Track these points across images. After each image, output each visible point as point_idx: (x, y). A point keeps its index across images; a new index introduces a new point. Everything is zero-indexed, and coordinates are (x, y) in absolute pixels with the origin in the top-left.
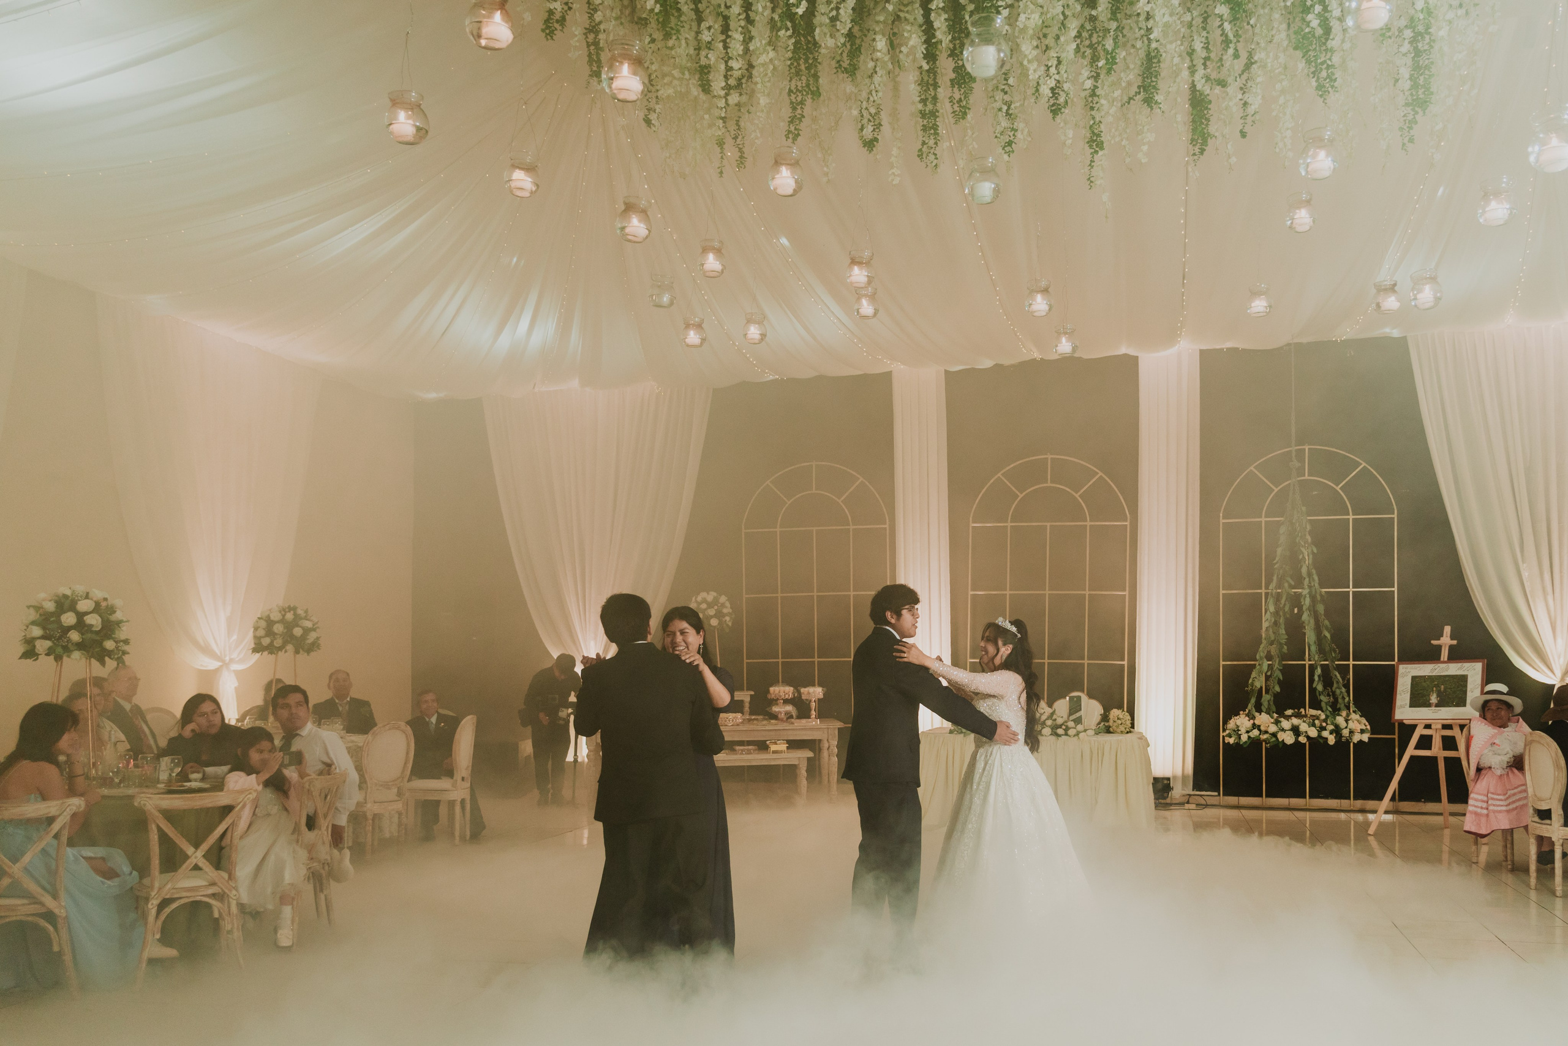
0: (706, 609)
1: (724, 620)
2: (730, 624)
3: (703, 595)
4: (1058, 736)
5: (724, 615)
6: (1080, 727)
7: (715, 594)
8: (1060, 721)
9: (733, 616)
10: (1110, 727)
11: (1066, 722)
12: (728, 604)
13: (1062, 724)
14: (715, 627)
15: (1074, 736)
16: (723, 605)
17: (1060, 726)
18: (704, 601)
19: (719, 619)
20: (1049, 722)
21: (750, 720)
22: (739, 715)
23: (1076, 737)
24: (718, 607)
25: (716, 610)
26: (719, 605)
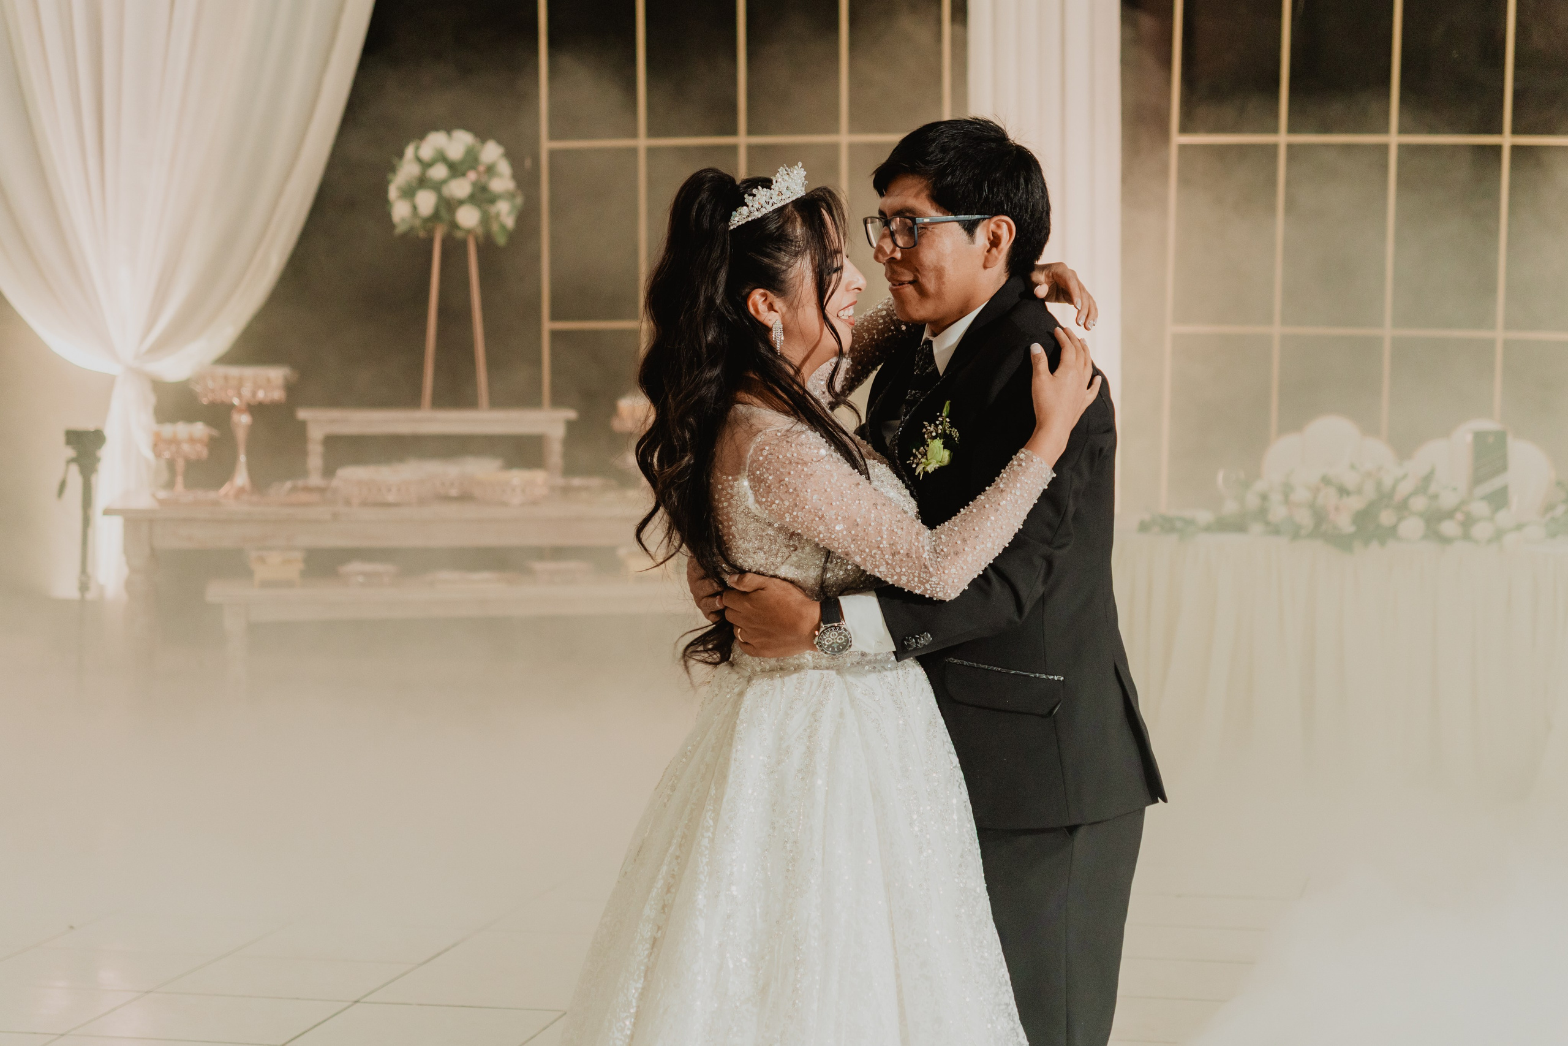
0: (444, 182)
1: (492, 211)
2: (510, 222)
3: (435, 142)
4: (1444, 540)
5: (493, 199)
6: (1504, 518)
7: (466, 138)
8: (1448, 500)
9: (519, 200)
11: (1463, 503)
12: (503, 168)
13: (1456, 509)
14: (469, 231)
15: (1490, 541)
16: (491, 170)
17: (1449, 515)
18: (441, 157)
19: (480, 208)
20: (1419, 503)
21: (566, 490)
22: (538, 476)
23: (1494, 546)
24: (479, 173)
25: (475, 184)
26: (481, 168)
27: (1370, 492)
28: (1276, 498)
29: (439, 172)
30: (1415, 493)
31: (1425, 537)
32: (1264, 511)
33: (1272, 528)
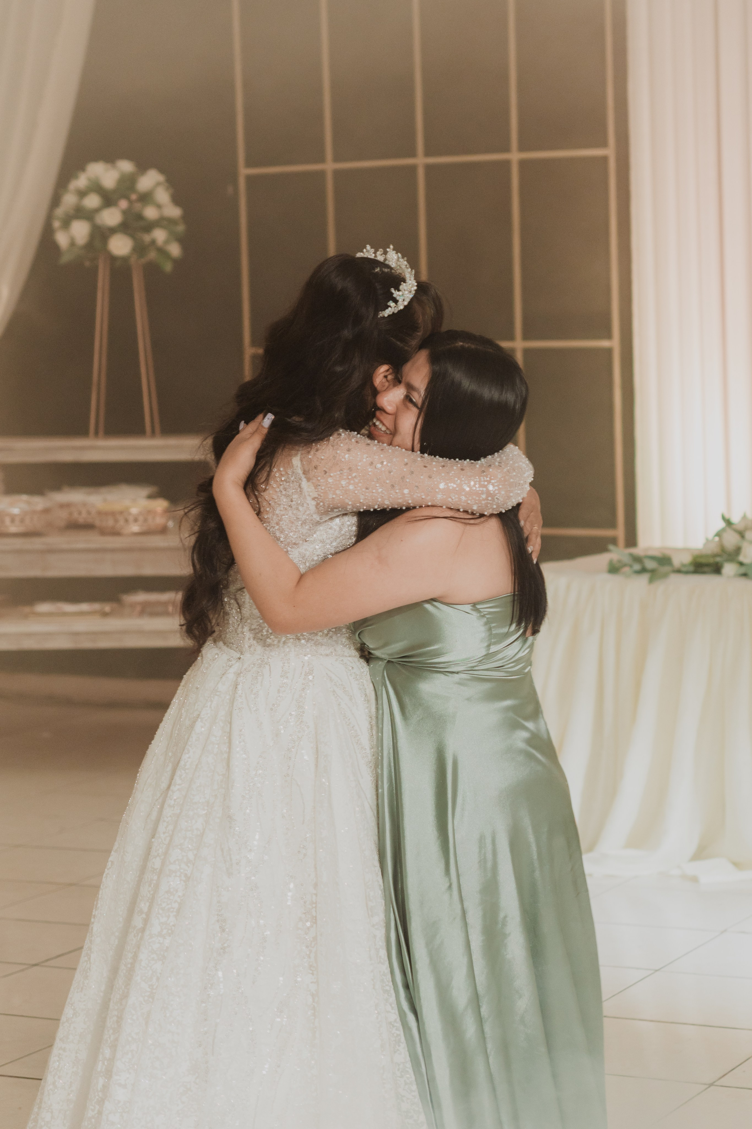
0: (97, 210)
1: (147, 238)
2: (175, 250)
5: (149, 226)
7: (126, 166)
9: (181, 228)
12: (163, 196)
14: (125, 259)
16: (146, 198)
18: (97, 188)
19: (132, 236)
24: (131, 202)
25: (125, 213)
26: (134, 197)
29: (92, 201)
32: (738, 550)
33: (742, 570)
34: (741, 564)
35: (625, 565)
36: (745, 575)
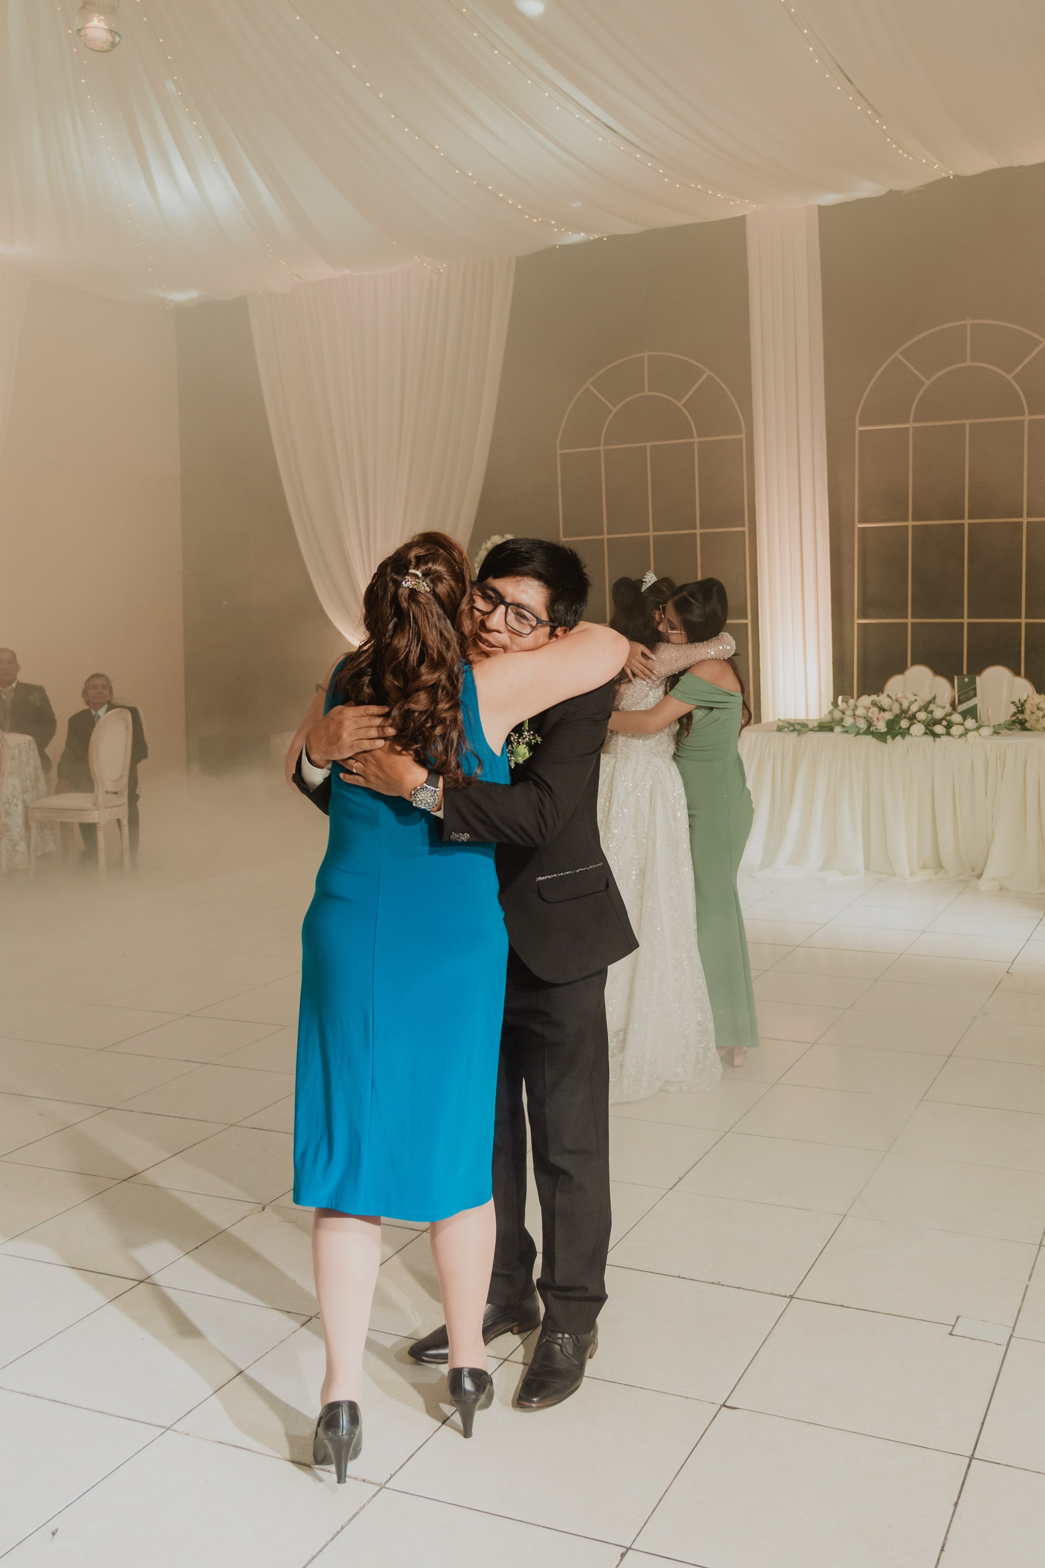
4: (935, 735)
6: (970, 723)
8: (939, 714)
10: (1026, 721)
11: (947, 715)
13: (943, 719)
15: (961, 736)
17: (938, 722)
20: (922, 716)
23: (962, 740)
27: (896, 710)
28: (849, 712)
30: (920, 710)
31: (926, 733)
32: (842, 720)
33: (844, 729)
34: (844, 726)
35: (786, 727)
36: (846, 732)
